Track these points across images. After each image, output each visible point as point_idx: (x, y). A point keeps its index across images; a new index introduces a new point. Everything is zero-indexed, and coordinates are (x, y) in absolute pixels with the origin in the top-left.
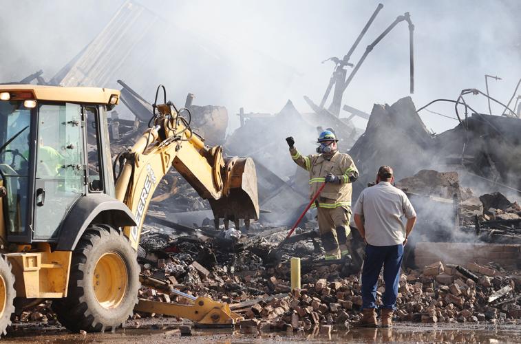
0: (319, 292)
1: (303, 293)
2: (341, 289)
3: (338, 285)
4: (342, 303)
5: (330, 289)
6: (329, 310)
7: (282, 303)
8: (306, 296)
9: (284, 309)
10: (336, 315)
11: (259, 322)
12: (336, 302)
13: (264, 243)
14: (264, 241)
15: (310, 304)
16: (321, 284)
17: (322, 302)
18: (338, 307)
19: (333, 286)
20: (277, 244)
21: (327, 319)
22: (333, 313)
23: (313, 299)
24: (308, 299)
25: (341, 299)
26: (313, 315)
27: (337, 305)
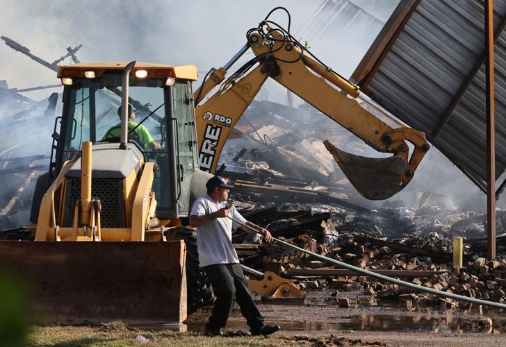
0: (477, 270)
1: (462, 270)
2: (499, 268)
3: (496, 264)
4: (498, 281)
5: (488, 267)
6: (486, 288)
7: (441, 280)
8: (465, 274)
9: (442, 285)
10: (493, 292)
11: (417, 297)
12: (493, 280)
13: (437, 224)
14: (437, 223)
15: (468, 281)
16: (480, 262)
17: (480, 280)
18: (495, 285)
19: (491, 265)
20: (449, 226)
21: (483, 296)
22: (490, 290)
23: (471, 277)
24: (466, 276)
25: (498, 277)
26: (470, 293)
27: (493, 282)
